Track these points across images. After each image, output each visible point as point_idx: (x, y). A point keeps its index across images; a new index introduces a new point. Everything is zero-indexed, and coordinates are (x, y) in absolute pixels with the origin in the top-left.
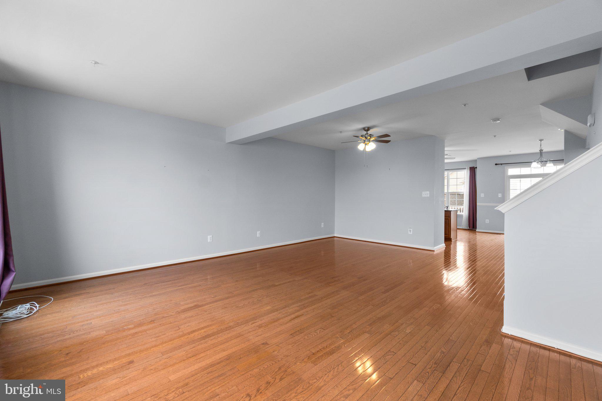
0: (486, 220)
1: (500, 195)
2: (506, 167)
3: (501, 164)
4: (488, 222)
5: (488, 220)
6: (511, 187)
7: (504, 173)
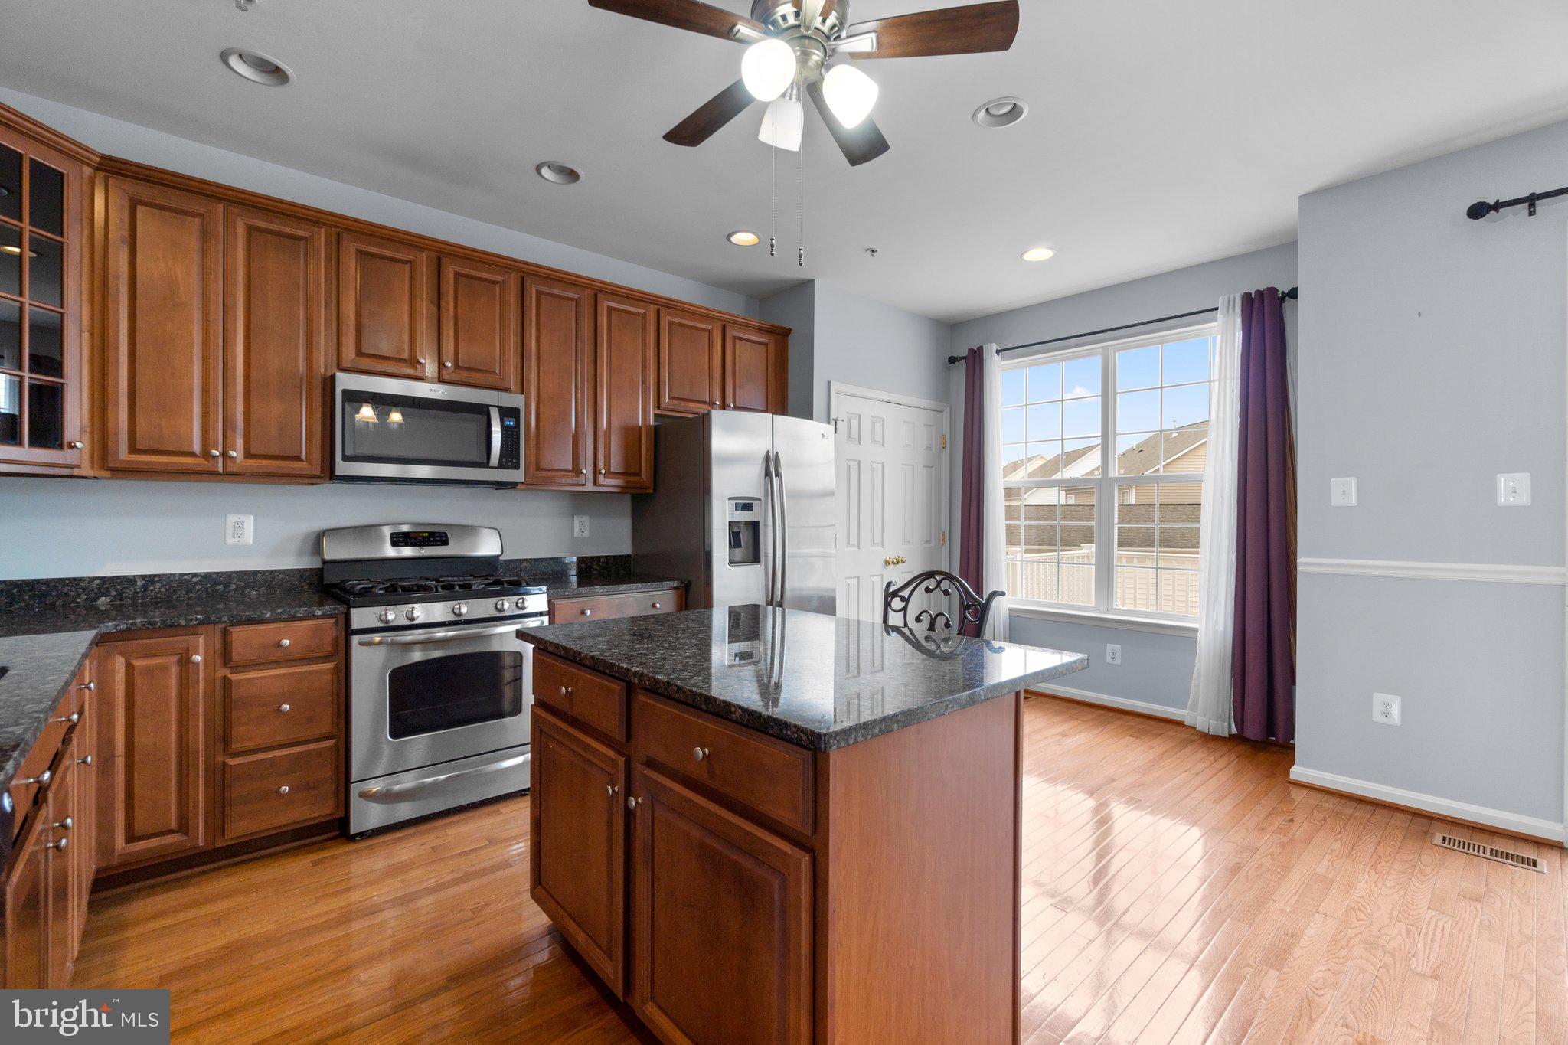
0: (1379, 698)
1: (1514, 488)
3: (1533, 200)
4: (1397, 722)
5: (1395, 701)
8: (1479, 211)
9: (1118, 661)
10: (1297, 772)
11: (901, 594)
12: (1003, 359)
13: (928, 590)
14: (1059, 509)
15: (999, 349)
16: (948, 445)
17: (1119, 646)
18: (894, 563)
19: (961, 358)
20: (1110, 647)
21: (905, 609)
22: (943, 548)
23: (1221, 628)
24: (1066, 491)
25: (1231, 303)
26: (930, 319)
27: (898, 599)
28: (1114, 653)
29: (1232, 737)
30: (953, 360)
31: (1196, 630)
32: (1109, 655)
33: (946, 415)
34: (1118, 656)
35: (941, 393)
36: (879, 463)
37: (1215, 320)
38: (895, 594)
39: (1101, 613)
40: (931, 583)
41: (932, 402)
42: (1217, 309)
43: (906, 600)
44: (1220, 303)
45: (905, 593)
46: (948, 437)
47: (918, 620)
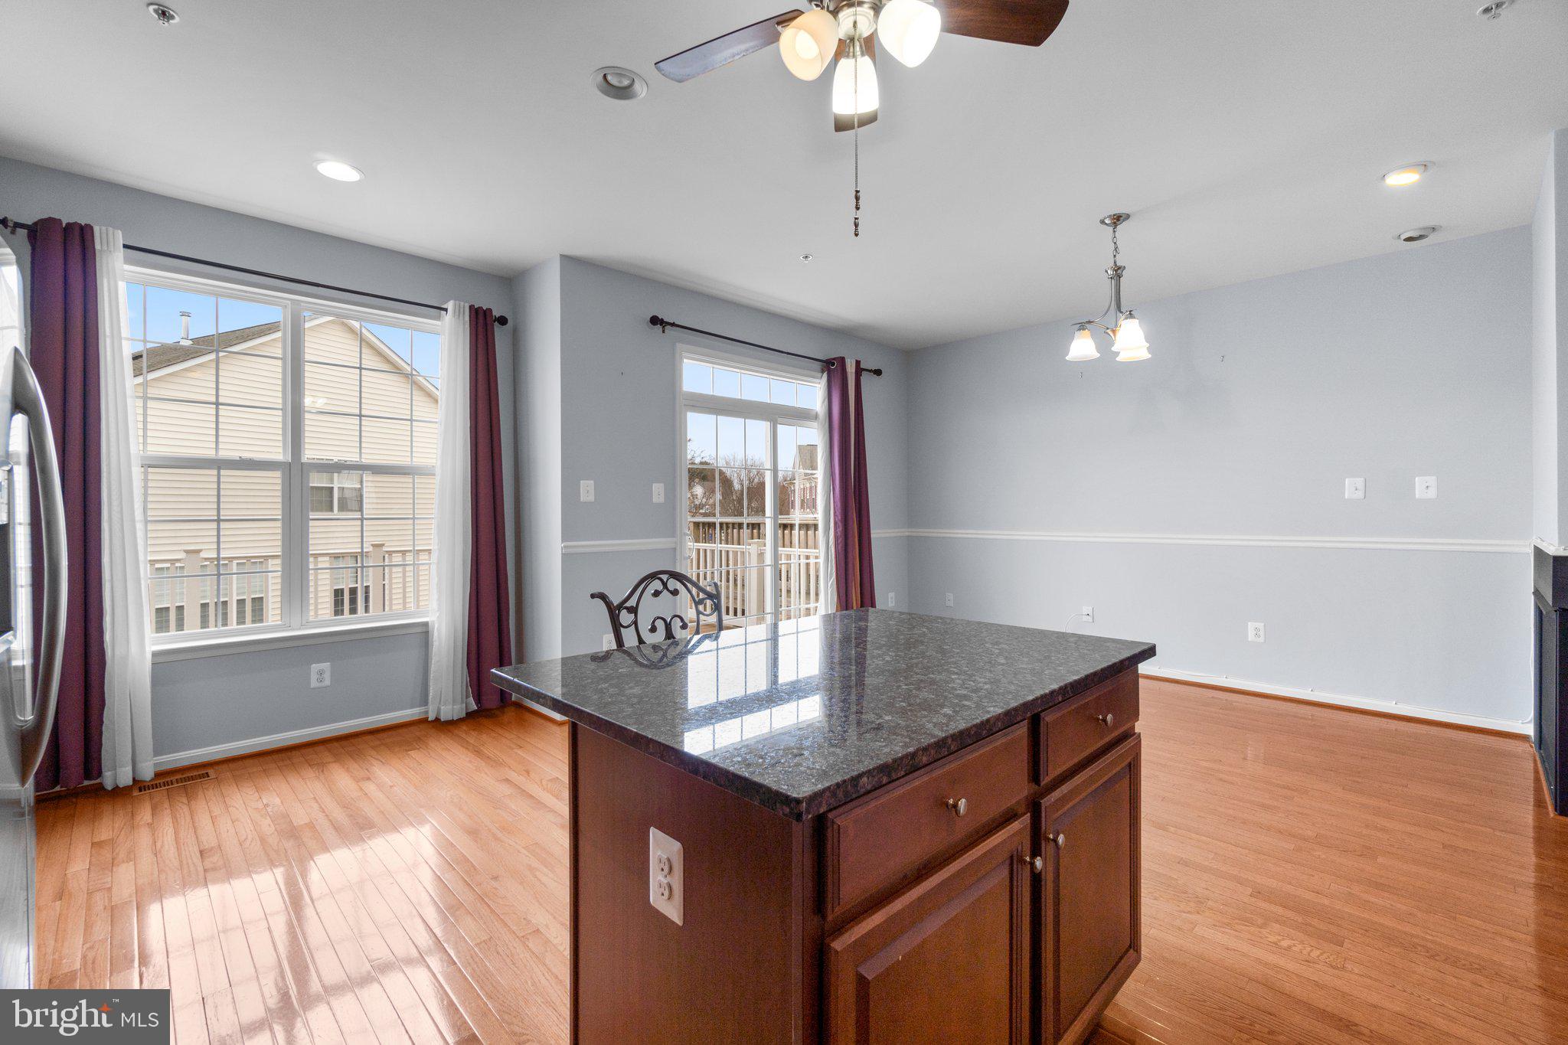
1: (659, 492)
2: (680, 343)
8: (655, 321)
9: (327, 682)
11: (628, 604)
12: (143, 262)
13: (657, 594)
15: (132, 245)
17: (326, 664)
20: (314, 668)
21: (635, 623)
25: (460, 310)
27: (625, 611)
28: (321, 673)
32: (314, 677)
34: (327, 676)
37: (438, 318)
38: (620, 606)
39: (293, 630)
40: (656, 585)
42: (445, 309)
43: (634, 610)
44: (450, 305)
45: (632, 603)
47: (653, 629)
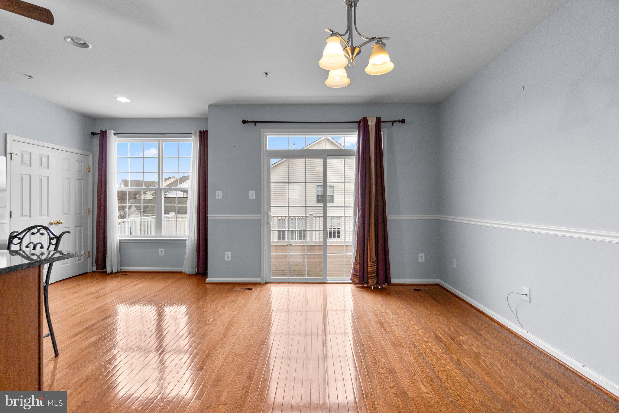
0: (227, 253)
1: (252, 195)
2: (263, 129)
3: (255, 122)
4: (230, 259)
5: (230, 254)
6: (271, 180)
7: (260, 143)
8: (244, 122)
9: (163, 255)
10: (209, 280)
11: (19, 237)
12: (118, 137)
13: (33, 234)
14: (177, 199)
15: (115, 133)
16: (91, 171)
17: (163, 249)
18: (55, 224)
19: (98, 134)
20: (160, 250)
21: (20, 243)
22: (89, 216)
23: (193, 239)
24: (183, 192)
25: (196, 133)
26: (79, 113)
27: (17, 239)
29: (196, 273)
30: (93, 134)
31: (186, 240)
32: (160, 252)
33: (90, 157)
34: (163, 252)
35: (86, 147)
36: (46, 176)
37: (191, 137)
38: (15, 237)
39: (158, 238)
40: (35, 231)
41: (81, 151)
42: (192, 134)
43: (21, 239)
44: (193, 132)
45: (21, 236)
46: (91, 167)
47: (27, 246)
